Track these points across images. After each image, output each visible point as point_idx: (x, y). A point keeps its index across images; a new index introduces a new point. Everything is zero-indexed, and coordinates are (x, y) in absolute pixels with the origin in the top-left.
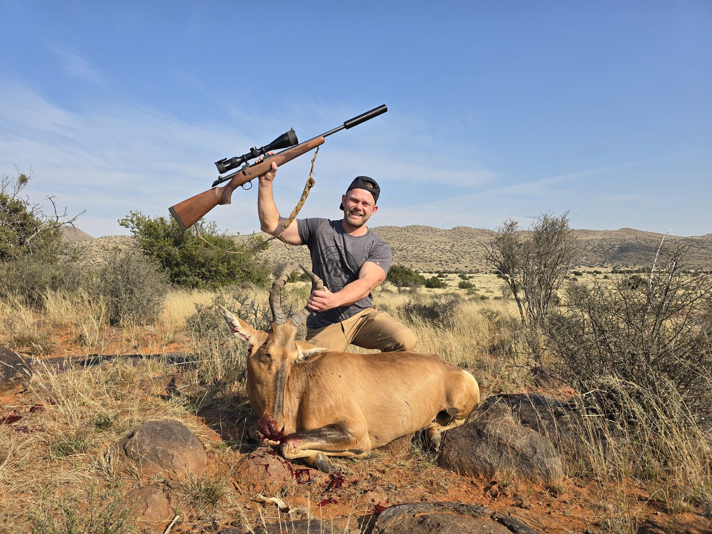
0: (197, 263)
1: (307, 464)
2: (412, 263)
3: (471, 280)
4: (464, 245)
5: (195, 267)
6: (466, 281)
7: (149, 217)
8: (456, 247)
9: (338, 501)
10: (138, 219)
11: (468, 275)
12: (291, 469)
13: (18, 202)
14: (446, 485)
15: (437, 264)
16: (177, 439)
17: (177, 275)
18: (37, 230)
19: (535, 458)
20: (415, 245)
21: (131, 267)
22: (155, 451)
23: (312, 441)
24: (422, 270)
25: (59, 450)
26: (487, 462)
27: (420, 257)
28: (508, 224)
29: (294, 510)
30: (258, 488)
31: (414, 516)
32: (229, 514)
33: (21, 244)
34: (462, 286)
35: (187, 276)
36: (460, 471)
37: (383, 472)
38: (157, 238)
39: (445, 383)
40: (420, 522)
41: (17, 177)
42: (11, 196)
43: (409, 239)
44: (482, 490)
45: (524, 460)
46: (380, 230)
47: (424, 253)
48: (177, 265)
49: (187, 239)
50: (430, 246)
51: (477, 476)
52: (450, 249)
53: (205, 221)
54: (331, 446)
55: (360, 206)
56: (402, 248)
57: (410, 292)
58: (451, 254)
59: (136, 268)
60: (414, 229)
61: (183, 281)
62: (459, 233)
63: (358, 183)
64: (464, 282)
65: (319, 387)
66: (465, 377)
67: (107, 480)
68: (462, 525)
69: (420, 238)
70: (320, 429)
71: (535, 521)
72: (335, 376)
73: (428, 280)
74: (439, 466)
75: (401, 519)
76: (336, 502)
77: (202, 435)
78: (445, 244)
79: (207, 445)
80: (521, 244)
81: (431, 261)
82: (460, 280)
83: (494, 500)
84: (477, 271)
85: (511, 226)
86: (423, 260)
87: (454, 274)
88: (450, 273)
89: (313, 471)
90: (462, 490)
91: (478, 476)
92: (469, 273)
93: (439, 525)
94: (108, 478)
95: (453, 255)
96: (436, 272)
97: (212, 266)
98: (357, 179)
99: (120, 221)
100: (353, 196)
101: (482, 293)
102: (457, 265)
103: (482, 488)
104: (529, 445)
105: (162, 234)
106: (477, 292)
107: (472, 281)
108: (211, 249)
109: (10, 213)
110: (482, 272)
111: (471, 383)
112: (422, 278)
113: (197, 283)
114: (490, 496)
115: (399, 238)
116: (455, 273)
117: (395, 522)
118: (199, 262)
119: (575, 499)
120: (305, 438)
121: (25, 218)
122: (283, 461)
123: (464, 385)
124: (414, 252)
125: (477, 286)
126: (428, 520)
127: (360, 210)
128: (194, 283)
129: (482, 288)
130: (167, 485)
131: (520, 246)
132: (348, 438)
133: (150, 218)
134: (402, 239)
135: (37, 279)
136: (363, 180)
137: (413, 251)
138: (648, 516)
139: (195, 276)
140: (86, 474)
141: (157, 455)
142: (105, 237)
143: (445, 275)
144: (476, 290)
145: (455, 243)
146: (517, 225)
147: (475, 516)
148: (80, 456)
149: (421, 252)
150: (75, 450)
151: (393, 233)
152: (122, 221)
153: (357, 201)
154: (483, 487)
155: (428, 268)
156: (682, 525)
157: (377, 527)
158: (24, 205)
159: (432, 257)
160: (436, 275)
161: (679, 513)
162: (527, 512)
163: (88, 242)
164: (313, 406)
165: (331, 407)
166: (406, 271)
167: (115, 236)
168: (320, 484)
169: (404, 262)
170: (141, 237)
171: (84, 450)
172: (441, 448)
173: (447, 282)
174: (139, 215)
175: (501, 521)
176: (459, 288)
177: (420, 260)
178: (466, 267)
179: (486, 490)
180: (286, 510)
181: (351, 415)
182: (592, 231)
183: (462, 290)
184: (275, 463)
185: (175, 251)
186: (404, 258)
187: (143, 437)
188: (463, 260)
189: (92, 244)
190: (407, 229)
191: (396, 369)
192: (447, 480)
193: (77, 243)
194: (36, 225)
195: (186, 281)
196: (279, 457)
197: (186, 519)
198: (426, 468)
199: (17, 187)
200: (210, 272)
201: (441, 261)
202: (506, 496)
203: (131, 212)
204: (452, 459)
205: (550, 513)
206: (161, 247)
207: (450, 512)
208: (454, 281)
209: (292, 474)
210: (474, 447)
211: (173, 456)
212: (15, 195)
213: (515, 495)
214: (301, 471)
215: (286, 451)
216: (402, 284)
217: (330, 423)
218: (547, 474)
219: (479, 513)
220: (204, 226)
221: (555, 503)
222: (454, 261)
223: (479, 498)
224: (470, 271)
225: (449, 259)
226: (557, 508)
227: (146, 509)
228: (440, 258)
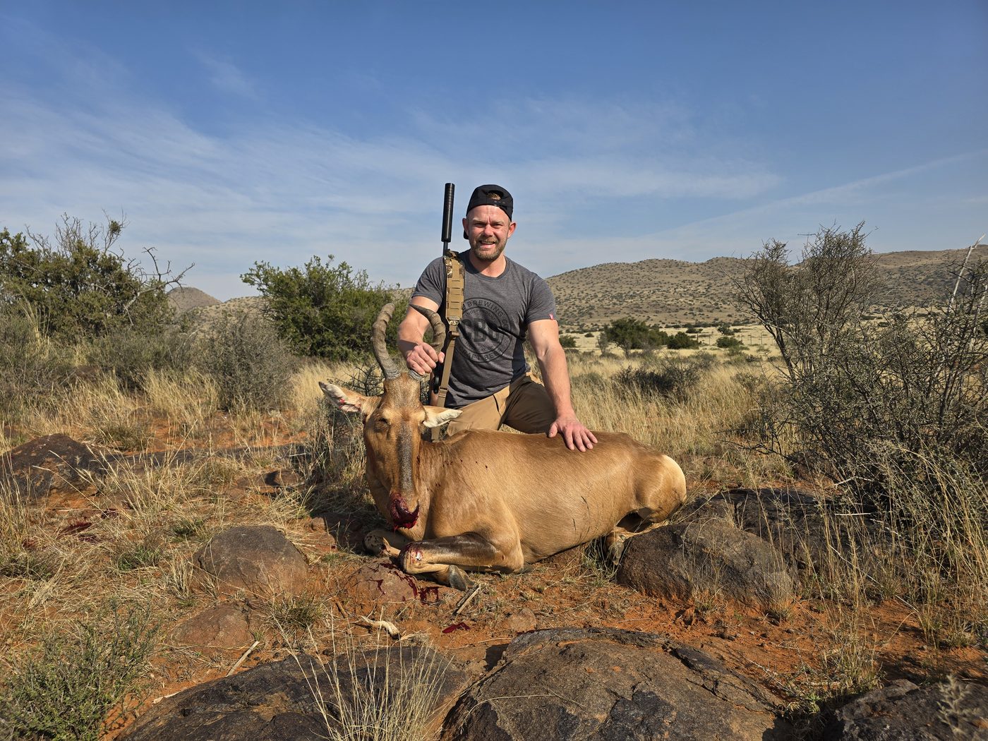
0: (346, 327)
1: (437, 581)
2: (648, 314)
3: (736, 334)
4: (726, 284)
5: (342, 333)
6: (730, 337)
7: (278, 268)
8: (714, 287)
9: (470, 626)
10: (266, 272)
11: (732, 328)
12: (413, 586)
13: (110, 258)
14: (623, 608)
15: (685, 314)
16: (265, 548)
17: (319, 345)
18: (136, 294)
19: (750, 573)
20: (652, 288)
21: (245, 335)
22: (236, 564)
23: (442, 553)
24: (663, 323)
25: (124, 563)
26: (681, 577)
27: (662, 305)
28: (770, 247)
29: (408, 636)
30: (366, 609)
31: (557, 645)
32: (323, 641)
33: (119, 312)
34: (722, 344)
35: (333, 345)
36: (646, 590)
37: (540, 591)
38: (290, 296)
39: (636, 473)
40: (562, 652)
41: (107, 225)
42: (102, 251)
43: (644, 280)
44: (673, 615)
45: (734, 576)
46: (601, 270)
47: (667, 300)
48: (319, 331)
49: (330, 296)
50: (675, 289)
51: (668, 597)
52: (704, 291)
53: (351, 269)
54: (468, 560)
55: (490, 230)
56: (634, 293)
57: (642, 355)
58: (707, 299)
59: (250, 335)
60: (650, 264)
61: (329, 352)
62: (715, 267)
63: (478, 198)
64: (726, 338)
65: (457, 480)
66: (666, 465)
67: (177, 598)
68: (615, 657)
69: (660, 278)
70: (454, 537)
71: (737, 656)
72: (481, 466)
73: (672, 337)
74: (618, 584)
75: (539, 649)
76: (467, 628)
77: (308, 545)
78: (698, 284)
79: (311, 557)
80: (791, 277)
81: (677, 311)
82: (720, 335)
83: (687, 628)
84: (747, 322)
85: (775, 249)
86: (664, 309)
87: (712, 328)
88: (706, 326)
89: (443, 589)
90: (645, 615)
91: (670, 596)
92: (733, 325)
93: (583, 656)
94: (179, 596)
95: (709, 300)
96: (685, 326)
97: (365, 331)
98: (477, 191)
99: (243, 276)
100: (476, 219)
101: (752, 352)
102: (716, 314)
103: (673, 612)
104: (743, 555)
105: (296, 290)
106: (743, 351)
107: (739, 336)
108: (362, 308)
109: (103, 273)
110: (754, 322)
111: (674, 472)
112: (664, 334)
113: (347, 354)
114: (683, 623)
115: (629, 279)
116: (713, 326)
117: (530, 652)
118: (346, 326)
119: (805, 628)
120: (432, 547)
121: (120, 279)
122: (403, 575)
123: (662, 476)
124: (651, 299)
125: (746, 342)
126: (572, 650)
127: (491, 236)
128: (343, 354)
129: (753, 345)
130: (247, 605)
131: (788, 279)
132: (492, 552)
133: (280, 270)
134: (634, 281)
135: (136, 356)
136: (484, 192)
137: (649, 298)
138: (909, 652)
139: (343, 345)
140: (155, 592)
141: (238, 568)
142: (235, 300)
143: (698, 329)
144: (743, 348)
145: (711, 282)
146: (785, 248)
147: (642, 646)
148: (149, 570)
149: (662, 298)
150: (143, 563)
151: (620, 272)
152: (246, 276)
153: (483, 225)
154: (675, 612)
155: (674, 320)
156: (958, 664)
157: (505, 658)
158: (118, 261)
159: (679, 304)
160: (684, 330)
161: (957, 648)
162: (730, 643)
163: (214, 307)
164: (447, 506)
165: (472, 507)
166: (638, 327)
167: (247, 298)
168: (450, 605)
169: (636, 313)
170: (271, 297)
171: (155, 562)
172: (622, 561)
173: (700, 340)
174: (266, 267)
175: (675, 653)
176: (716, 347)
177: (660, 310)
178: (729, 316)
179: (677, 615)
180: (395, 637)
181: (498, 521)
182: (925, 252)
183: (723, 349)
184: (391, 579)
185: (315, 313)
186: (637, 308)
187: (222, 546)
188: (724, 306)
189: (218, 310)
190: (640, 265)
191: (567, 460)
192: (627, 602)
193: (201, 308)
194: (135, 286)
195: (331, 353)
196: (397, 571)
197: (268, 645)
198: (600, 586)
199: (108, 239)
200: (362, 338)
201: (691, 310)
202: (705, 623)
203: (256, 263)
204: (635, 574)
205: (762, 645)
206: (297, 309)
207: (608, 641)
208: (710, 337)
209: (416, 594)
210: (666, 558)
211: (259, 569)
212: (106, 250)
213: (718, 622)
214: (428, 589)
215: (408, 564)
216: (630, 345)
217: (468, 530)
218: (767, 594)
219: (646, 642)
220: (351, 276)
221: (775, 631)
222: (711, 309)
223: (666, 626)
224: (735, 321)
225: (704, 306)
226: (775, 638)
227: (218, 633)
228: (690, 304)
